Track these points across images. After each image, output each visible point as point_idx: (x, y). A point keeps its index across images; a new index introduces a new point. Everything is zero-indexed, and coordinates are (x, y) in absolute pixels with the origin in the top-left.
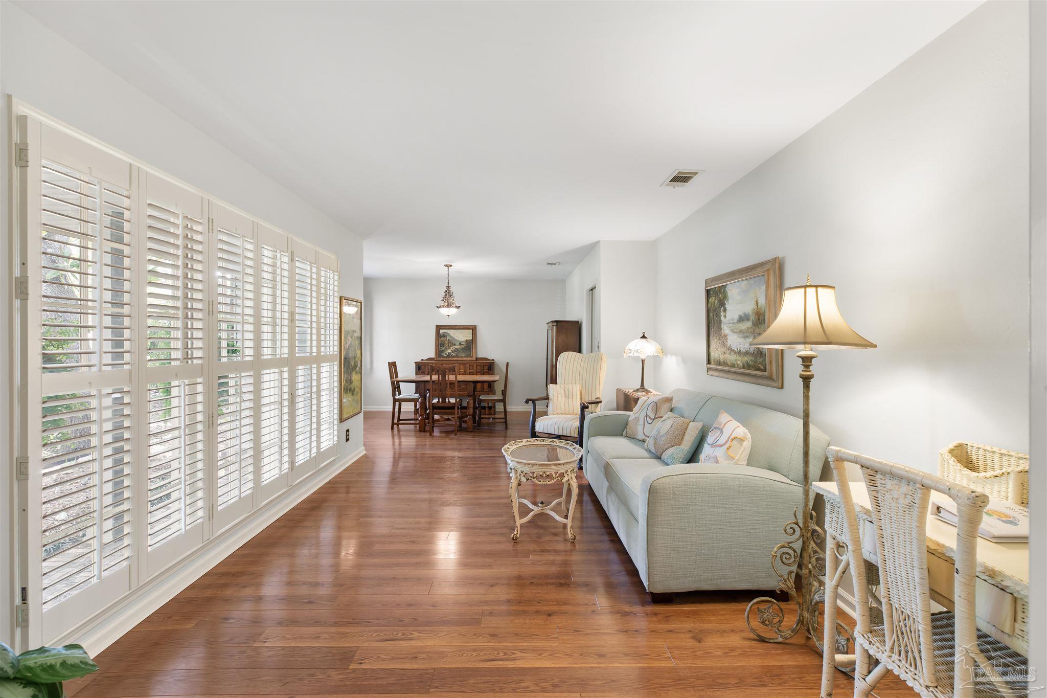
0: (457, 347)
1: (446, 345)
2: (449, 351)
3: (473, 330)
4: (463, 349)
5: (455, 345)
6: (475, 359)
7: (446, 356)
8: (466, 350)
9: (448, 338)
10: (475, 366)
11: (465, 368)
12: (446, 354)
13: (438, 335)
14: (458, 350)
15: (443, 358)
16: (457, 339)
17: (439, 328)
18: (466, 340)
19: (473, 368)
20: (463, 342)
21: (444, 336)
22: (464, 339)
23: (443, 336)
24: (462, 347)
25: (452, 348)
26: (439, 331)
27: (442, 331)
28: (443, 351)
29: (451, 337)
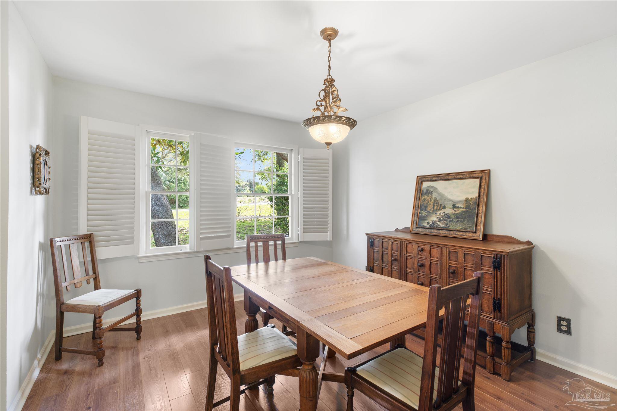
0: (449, 211)
1: (429, 208)
2: (434, 218)
3: (481, 178)
4: (458, 216)
5: (444, 207)
6: (481, 238)
7: (428, 226)
8: (464, 218)
9: (434, 195)
10: (461, 254)
11: (441, 253)
12: (428, 223)
13: (419, 192)
14: (449, 217)
15: (423, 230)
16: (449, 196)
17: (421, 180)
18: (467, 200)
19: (457, 257)
20: (459, 202)
21: (428, 192)
22: (463, 198)
23: (426, 193)
24: (458, 211)
25: (438, 213)
26: (421, 184)
27: (425, 185)
28: (423, 219)
29: (439, 194)
